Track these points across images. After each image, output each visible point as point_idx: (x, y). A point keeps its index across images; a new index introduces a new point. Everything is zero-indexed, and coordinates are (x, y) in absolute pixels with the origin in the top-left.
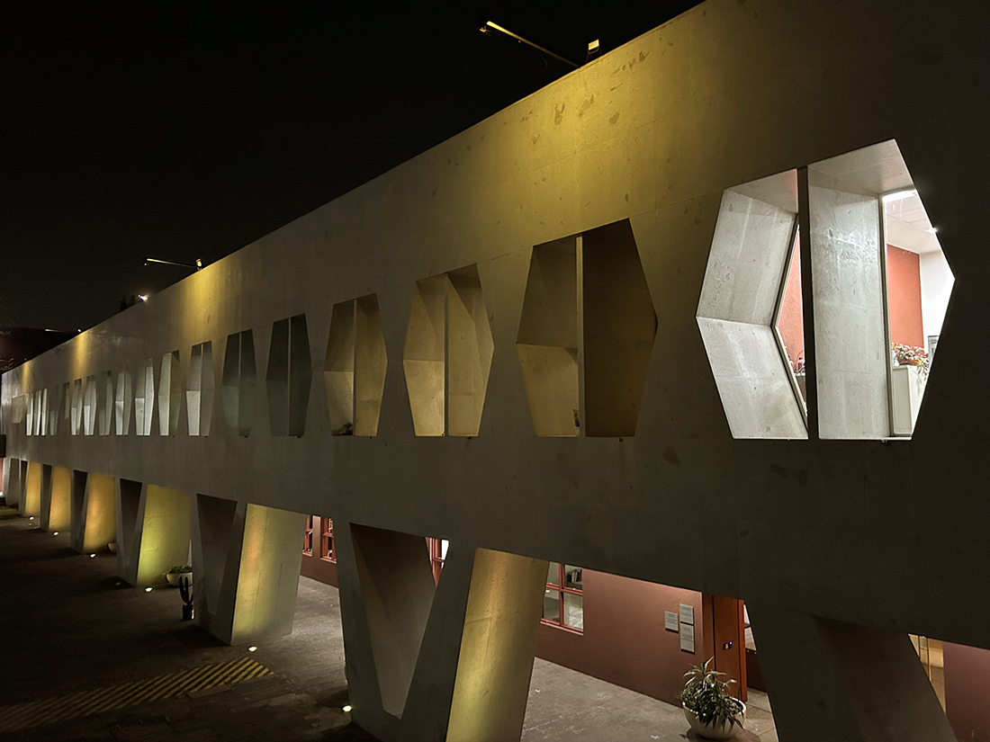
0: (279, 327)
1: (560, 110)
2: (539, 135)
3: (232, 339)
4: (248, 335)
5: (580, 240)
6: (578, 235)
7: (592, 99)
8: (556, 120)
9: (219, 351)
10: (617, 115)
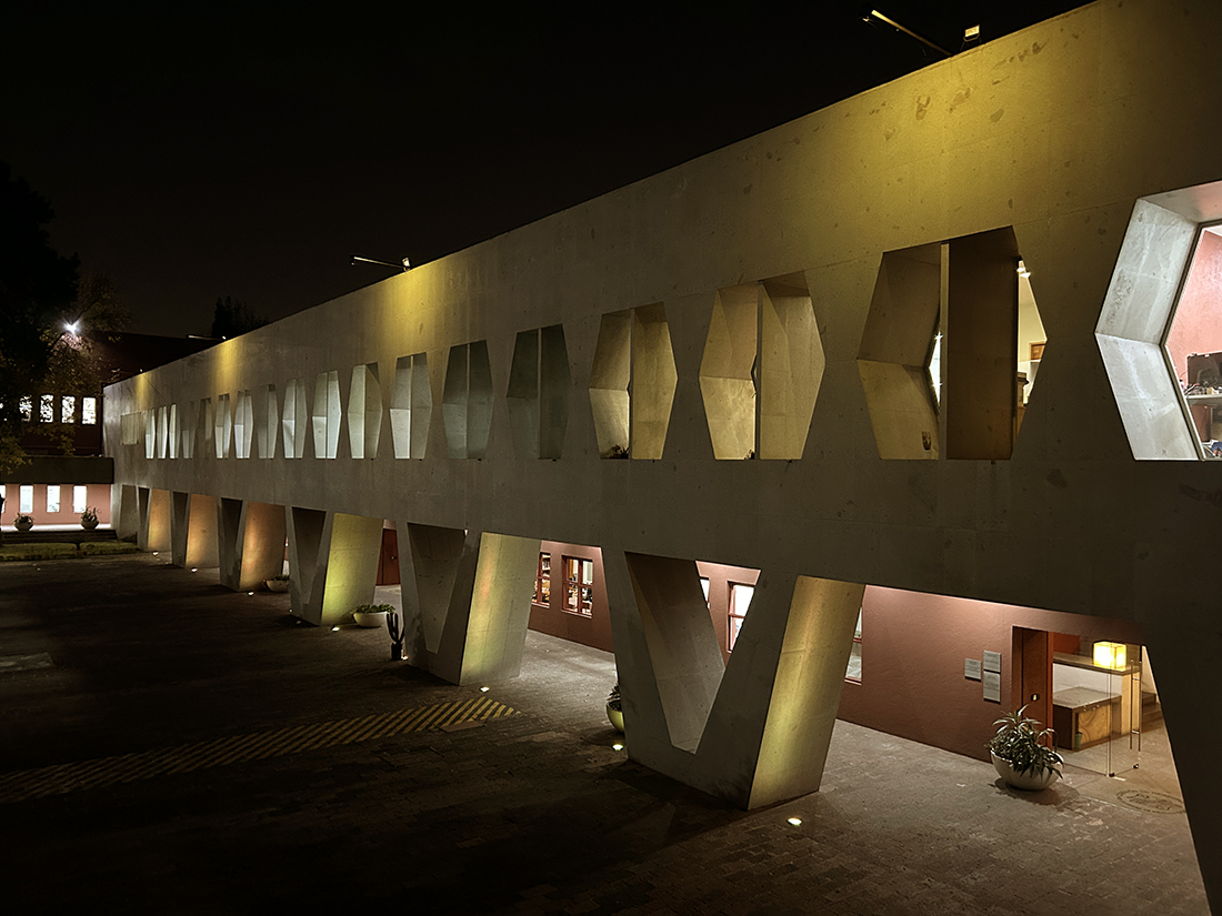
0: (524, 339)
1: (924, 103)
2: (894, 131)
3: (456, 352)
4: (479, 348)
5: (945, 249)
6: (944, 242)
7: (967, 94)
8: (917, 115)
9: (438, 364)
10: (1002, 111)
